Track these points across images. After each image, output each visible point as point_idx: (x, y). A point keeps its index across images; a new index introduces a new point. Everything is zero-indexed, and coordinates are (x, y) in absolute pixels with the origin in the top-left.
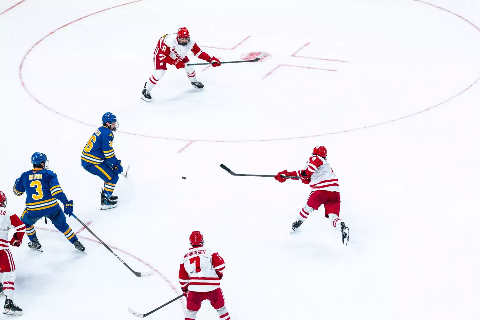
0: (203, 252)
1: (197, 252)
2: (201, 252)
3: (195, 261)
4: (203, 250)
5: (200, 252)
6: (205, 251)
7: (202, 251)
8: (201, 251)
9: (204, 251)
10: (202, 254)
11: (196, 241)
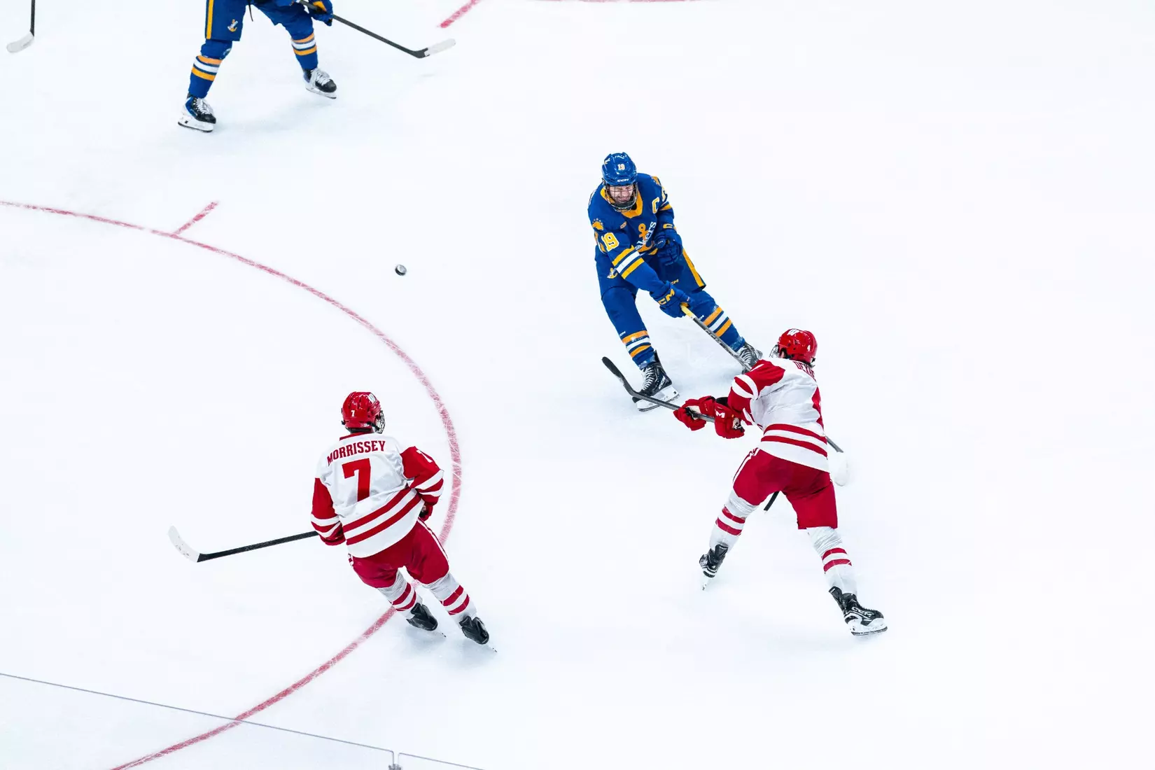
0: (378, 445)
1: (363, 446)
2: (373, 446)
3: (357, 472)
4: (378, 440)
5: (370, 445)
6: (384, 442)
7: (375, 443)
8: (373, 442)
9: (380, 442)
10: (377, 449)
11: (353, 415)
